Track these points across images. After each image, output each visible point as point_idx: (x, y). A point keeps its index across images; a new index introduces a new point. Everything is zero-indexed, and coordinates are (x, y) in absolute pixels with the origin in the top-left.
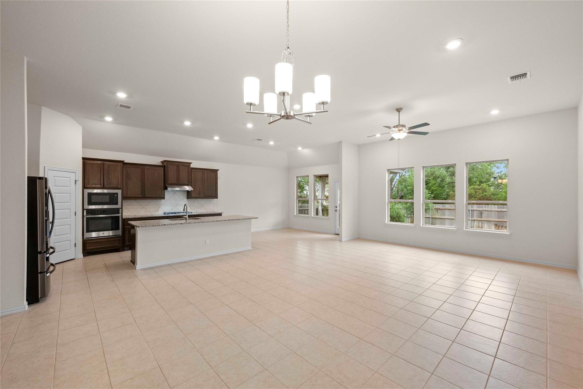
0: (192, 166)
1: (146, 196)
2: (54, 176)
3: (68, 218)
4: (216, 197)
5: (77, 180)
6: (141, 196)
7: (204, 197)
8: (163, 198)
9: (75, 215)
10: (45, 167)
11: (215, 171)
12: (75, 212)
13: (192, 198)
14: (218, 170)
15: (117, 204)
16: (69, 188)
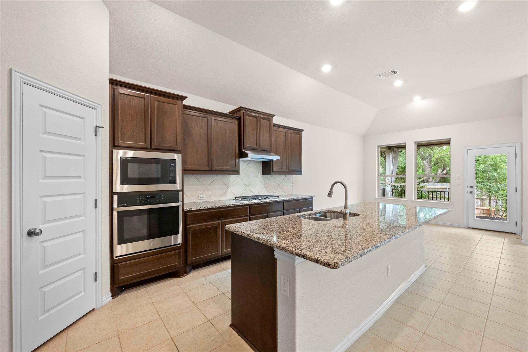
0: (275, 120)
1: (215, 168)
3: (80, 216)
4: (300, 172)
5: (99, 125)
6: (207, 168)
7: (287, 172)
8: (236, 172)
9: (96, 206)
10: (11, 70)
11: (298, 132)
12: (96, 201)
13: (273, 173)
14: (302, 130)
15: (174, 182)
16: (83, 143)
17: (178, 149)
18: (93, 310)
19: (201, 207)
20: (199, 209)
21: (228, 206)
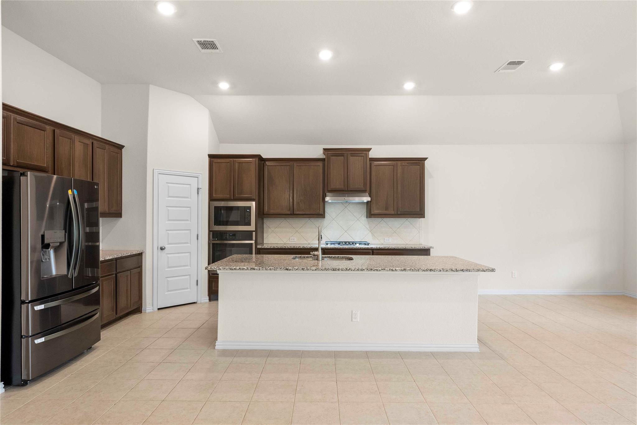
2: (167, 183)
3: (187, 243)
4: (422, 214)
5: (200, 187)
6: (289, 212)
7: (394, 214)
8: (322, 215)
9: (198, 238)
10: (154, 169)
11: (420, 162)
12: (198, 235)
13: (372, 216)
14: (426, 159)
15: (249, 224)
16: (190, 200)
17: (253, 198)
18: (194, 303)
19: (271, 247)
20: (270, 248)
21: (297, 248)
